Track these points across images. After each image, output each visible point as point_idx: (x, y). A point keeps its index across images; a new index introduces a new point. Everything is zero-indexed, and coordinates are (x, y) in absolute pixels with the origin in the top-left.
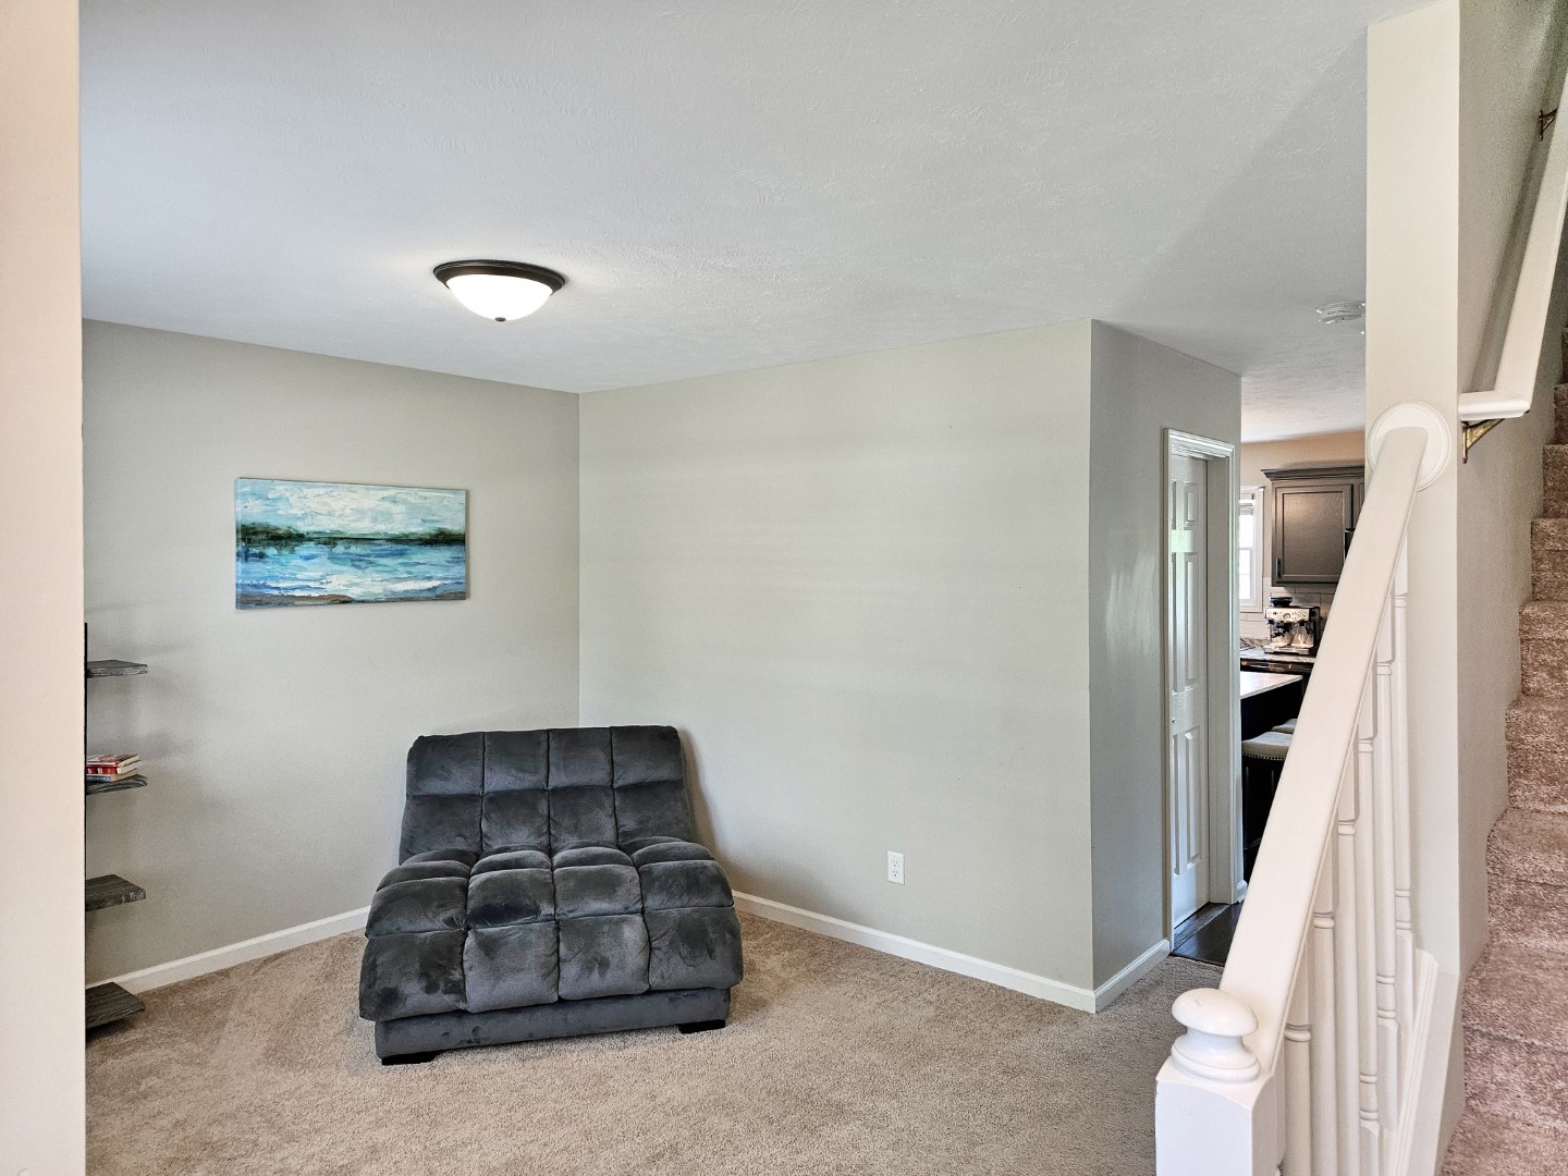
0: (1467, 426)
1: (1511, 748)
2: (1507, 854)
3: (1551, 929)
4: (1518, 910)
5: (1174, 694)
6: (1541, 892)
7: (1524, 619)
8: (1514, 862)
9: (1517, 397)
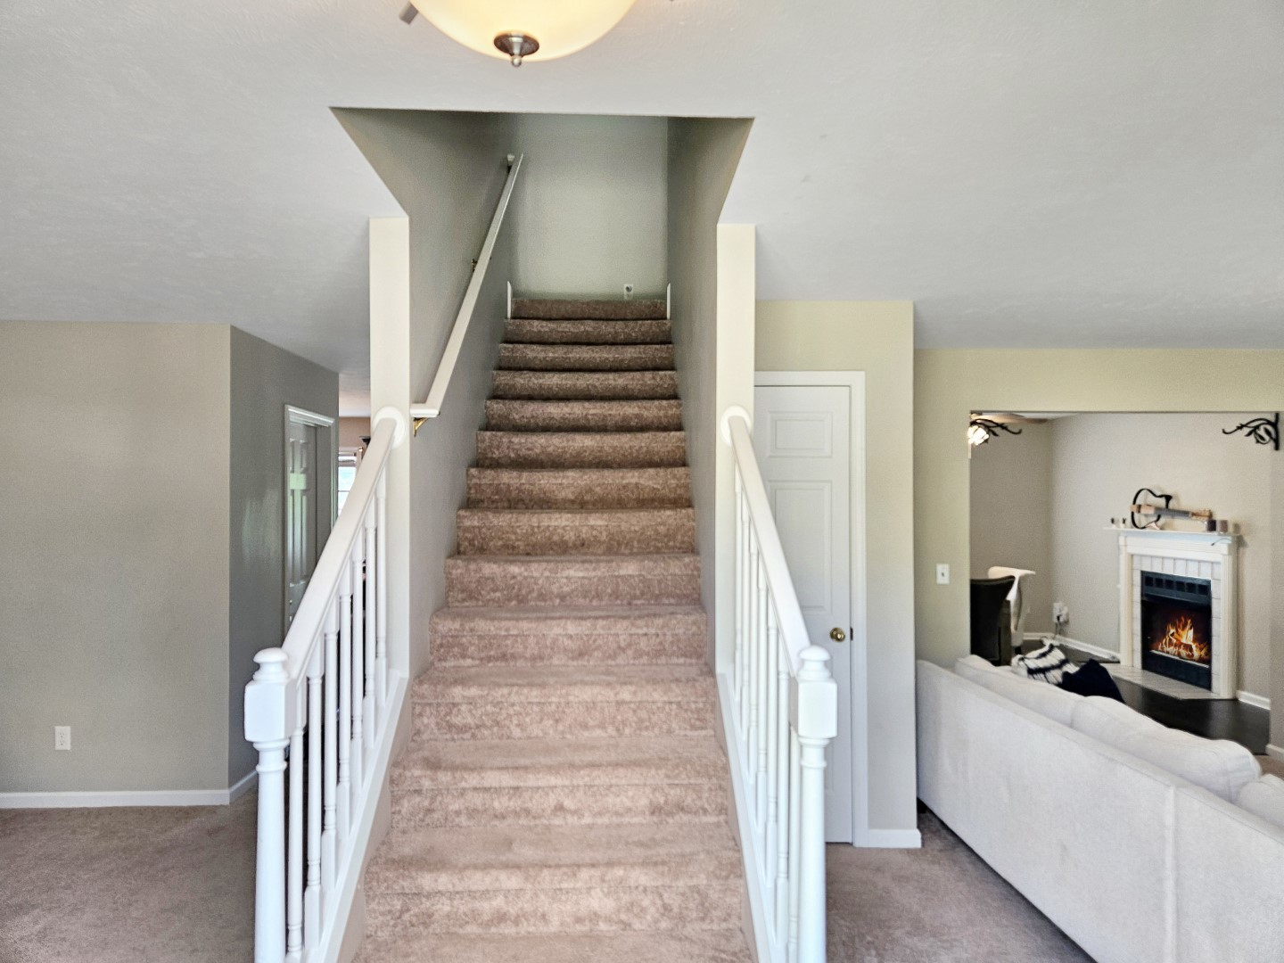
0: (417, 420)
1: (448, 578)
2: (437, 624)
3: (454, 656)
4: (442, 650)
5: (292, 585)
6: (451, 640)
7: (458, 516)
8: (440, 627)
9: (434, 408)
